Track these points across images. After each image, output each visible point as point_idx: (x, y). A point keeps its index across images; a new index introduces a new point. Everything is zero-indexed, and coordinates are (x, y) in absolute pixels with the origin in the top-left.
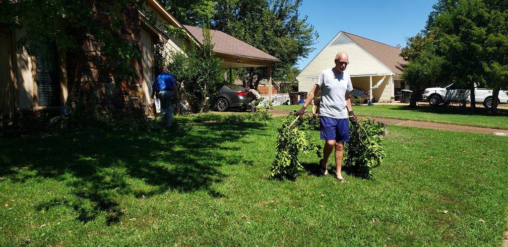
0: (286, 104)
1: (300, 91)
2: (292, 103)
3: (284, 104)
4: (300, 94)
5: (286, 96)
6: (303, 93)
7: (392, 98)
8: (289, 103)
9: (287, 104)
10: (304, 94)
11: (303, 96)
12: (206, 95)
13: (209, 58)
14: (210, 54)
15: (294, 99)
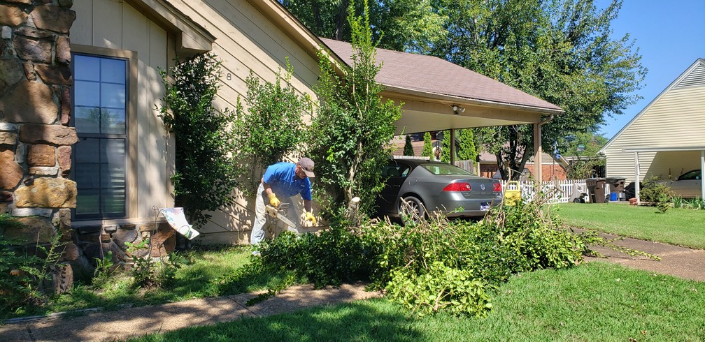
0: (580, 200)
1: (608, 175)
2: (593, 200)
3: (576, 201)
4: (609, 181)
5: (580, 185)
6: (618, 180)
8: (587, 199)
9: (583, 201)
10: (619, 182)
11: (616, 186)
12: (353, 191)
13: (365, 99)
14: (367, 89)
15: (596, 191)
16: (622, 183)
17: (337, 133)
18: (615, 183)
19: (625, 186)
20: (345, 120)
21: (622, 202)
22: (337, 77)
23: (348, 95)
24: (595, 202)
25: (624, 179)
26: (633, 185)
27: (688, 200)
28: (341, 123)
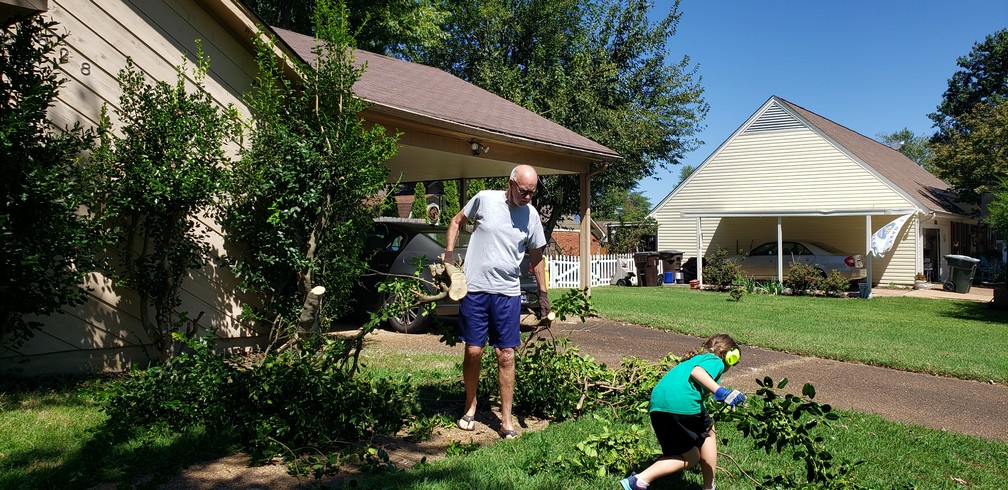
0: (626, 282)
1: (661, 248)
2: (643, 282)
3: (620, 282)
4: (662, 256)
5: (625, 261)
6: (672, 255)
7: (918, 277)
8: (634, 280)
9: (629, 284)
10: (675, 258)
11: (672, 262)
12: (314, 275)
13: (336, 120)
14: (340, 105)
15: (647, 270)
16: (679, 259)
17: (287, 176)
18: (671, 258)
19: (682, 263)
20: (301, 155)
21: (679, 286)
22: (287, 82)
23: (307, 113)
24: (645, 285)
25: (681, 254)
26: (693, 261)
27: (763, 282)
28: (295, 160)
